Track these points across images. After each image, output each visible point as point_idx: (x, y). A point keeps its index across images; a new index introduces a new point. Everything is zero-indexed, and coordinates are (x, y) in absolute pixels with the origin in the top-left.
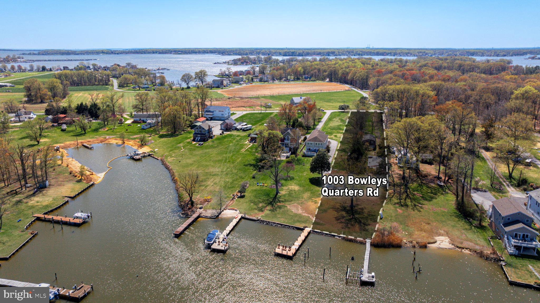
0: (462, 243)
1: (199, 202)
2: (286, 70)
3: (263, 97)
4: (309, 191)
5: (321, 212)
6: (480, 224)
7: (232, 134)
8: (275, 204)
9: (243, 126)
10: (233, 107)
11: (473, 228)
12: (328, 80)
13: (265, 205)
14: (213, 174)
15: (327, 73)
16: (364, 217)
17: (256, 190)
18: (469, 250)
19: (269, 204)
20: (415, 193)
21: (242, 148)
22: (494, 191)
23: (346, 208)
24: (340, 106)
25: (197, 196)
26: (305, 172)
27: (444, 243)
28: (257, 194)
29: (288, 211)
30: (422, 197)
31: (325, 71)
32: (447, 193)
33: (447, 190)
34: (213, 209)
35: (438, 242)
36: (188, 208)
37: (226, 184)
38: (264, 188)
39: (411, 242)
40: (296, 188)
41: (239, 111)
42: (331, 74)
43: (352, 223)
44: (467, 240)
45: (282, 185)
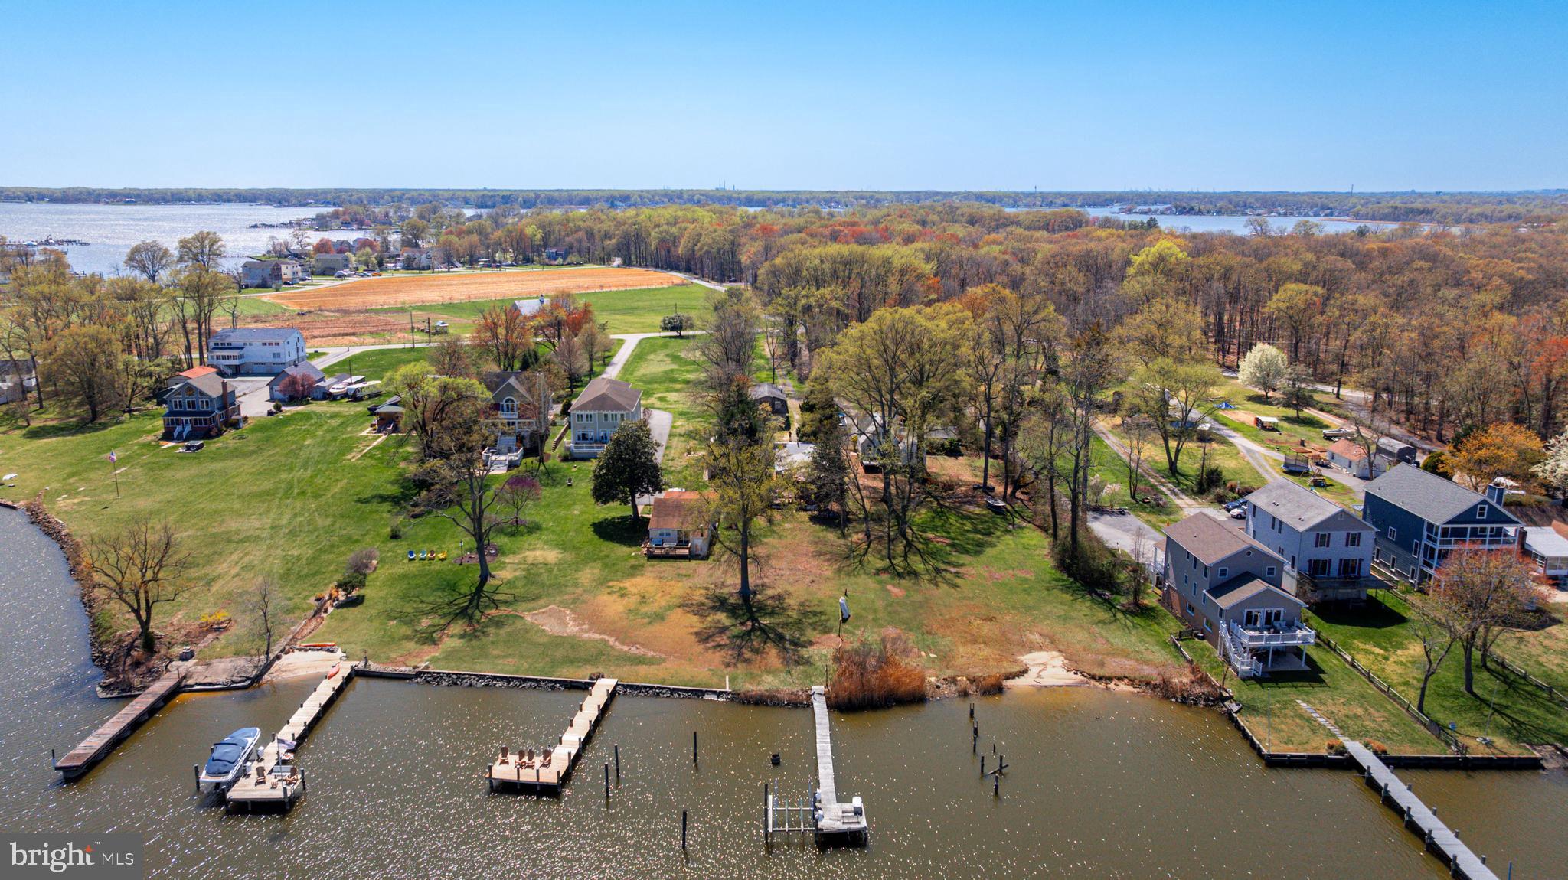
0: (1102, 664)
1: (179, 637)
2: (487, 236)
3: (415, 308)
4: (595, 561)
5: (646, 620)
6: (1137, 604)
7: (315, 413)
8: (478, 614)
9: (350, 384)
10: (315, 337)
11: (1119, 615)
12: (618, 261)
13: (443, 622)
14: (241, 537)
15: (614, 241)
16: (790, 620)
17: (404, 577)
18: (1126, 681)
19: (457, 615)
20: (930, 535)
21: (350, 449)
22: (1143, 509)
23: (726, 599)
24: (664, 321)
25: (173, 614)
26: (576, 507)
27: (1050, 669)
28: (411, 588)
29: (527, 631)
30: (953, 545)
31: (607, 236)
32: (1021, 528)
33: (1017, 521)
34: (237, 654)
35: (1034, 671)
36: (129, 661)
37: (290, 565)
38: (437, 566)
39: (954, 681)
40: (552, 556)
41: (337, 345)
42: (627, 245)
43: (755, 643)
44: (1115, 653)
45: (500, 551)
